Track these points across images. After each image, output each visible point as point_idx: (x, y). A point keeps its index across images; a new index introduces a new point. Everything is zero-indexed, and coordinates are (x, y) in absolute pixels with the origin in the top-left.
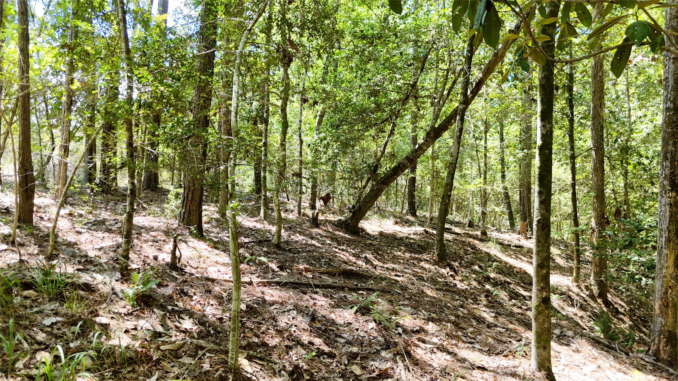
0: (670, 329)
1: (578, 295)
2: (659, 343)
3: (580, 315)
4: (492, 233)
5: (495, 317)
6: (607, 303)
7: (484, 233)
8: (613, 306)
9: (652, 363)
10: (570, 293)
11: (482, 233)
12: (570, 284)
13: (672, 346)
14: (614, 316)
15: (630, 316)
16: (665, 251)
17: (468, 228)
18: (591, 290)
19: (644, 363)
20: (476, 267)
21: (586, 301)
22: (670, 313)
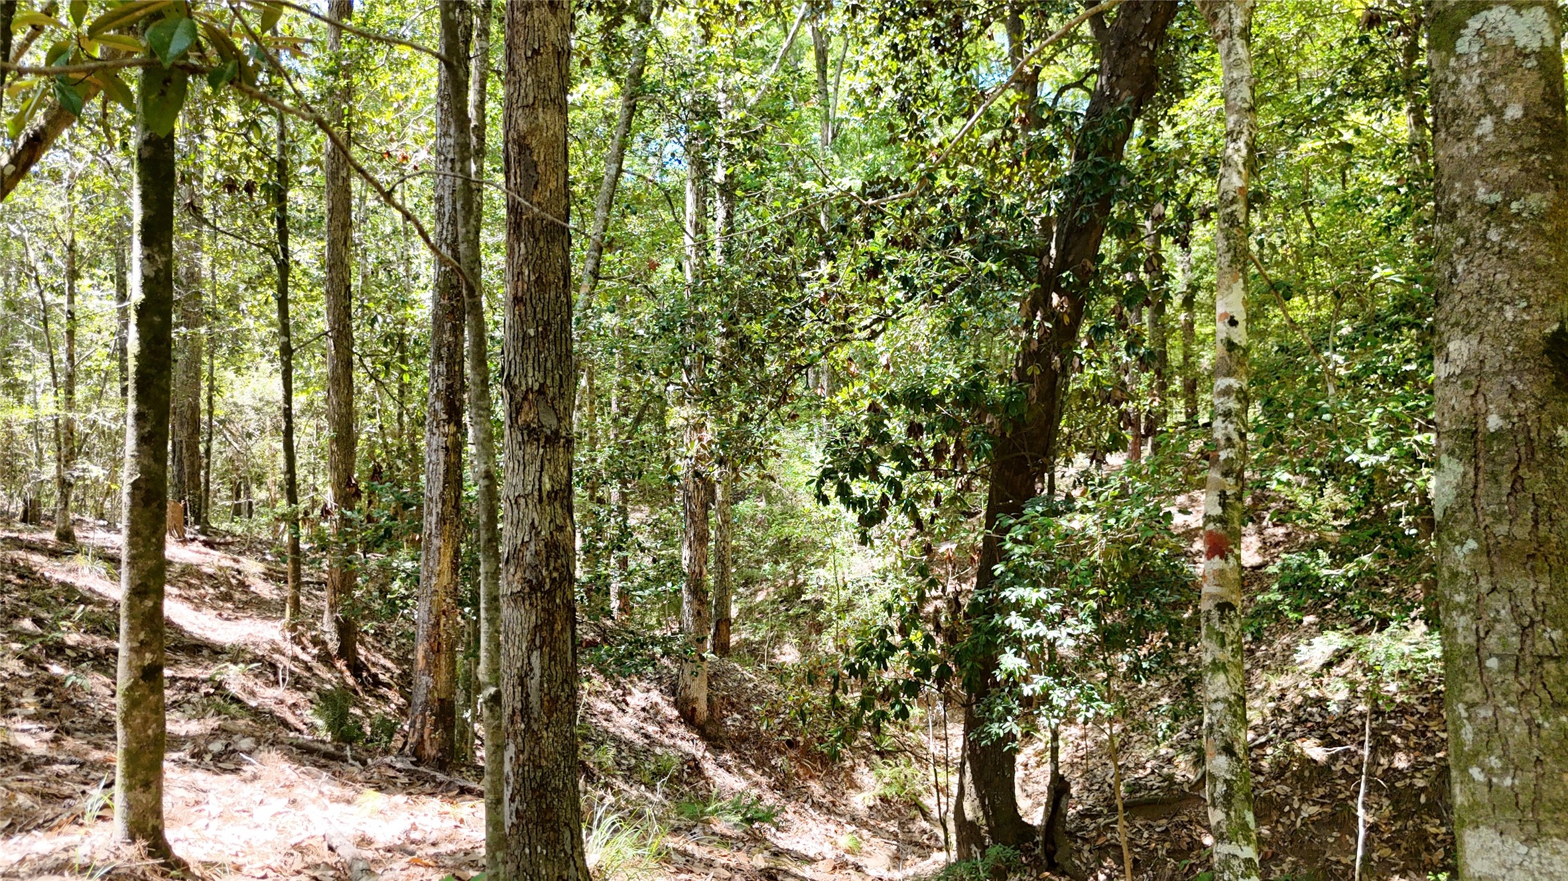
0: (443, 696)
1: (295, 658)
2: (423, 727)
3: (290, 702)
4: (91, 534)
5: (55, 740)
6: (356, 668)
7: (66, 536)
8: (368, 671)
9: (407, 771)
10: (276, 656)
11: (59, 535)
12: (278, 638)
13: (445, 729)
14: (369, 692)
15: (401, 687)
16: (437, 542)
17: (21, 526)
18: (324, 643)
19: (391, 773)
20: (27, 624)
21: (309, 669)
22: (443, 663)
